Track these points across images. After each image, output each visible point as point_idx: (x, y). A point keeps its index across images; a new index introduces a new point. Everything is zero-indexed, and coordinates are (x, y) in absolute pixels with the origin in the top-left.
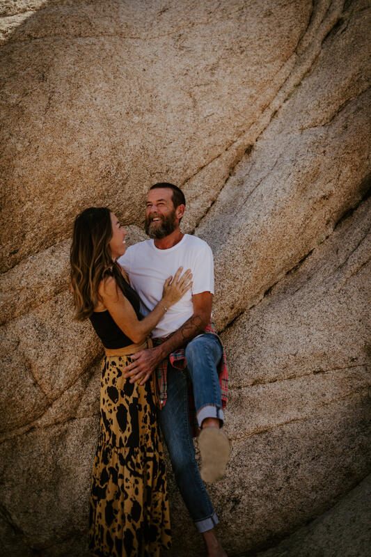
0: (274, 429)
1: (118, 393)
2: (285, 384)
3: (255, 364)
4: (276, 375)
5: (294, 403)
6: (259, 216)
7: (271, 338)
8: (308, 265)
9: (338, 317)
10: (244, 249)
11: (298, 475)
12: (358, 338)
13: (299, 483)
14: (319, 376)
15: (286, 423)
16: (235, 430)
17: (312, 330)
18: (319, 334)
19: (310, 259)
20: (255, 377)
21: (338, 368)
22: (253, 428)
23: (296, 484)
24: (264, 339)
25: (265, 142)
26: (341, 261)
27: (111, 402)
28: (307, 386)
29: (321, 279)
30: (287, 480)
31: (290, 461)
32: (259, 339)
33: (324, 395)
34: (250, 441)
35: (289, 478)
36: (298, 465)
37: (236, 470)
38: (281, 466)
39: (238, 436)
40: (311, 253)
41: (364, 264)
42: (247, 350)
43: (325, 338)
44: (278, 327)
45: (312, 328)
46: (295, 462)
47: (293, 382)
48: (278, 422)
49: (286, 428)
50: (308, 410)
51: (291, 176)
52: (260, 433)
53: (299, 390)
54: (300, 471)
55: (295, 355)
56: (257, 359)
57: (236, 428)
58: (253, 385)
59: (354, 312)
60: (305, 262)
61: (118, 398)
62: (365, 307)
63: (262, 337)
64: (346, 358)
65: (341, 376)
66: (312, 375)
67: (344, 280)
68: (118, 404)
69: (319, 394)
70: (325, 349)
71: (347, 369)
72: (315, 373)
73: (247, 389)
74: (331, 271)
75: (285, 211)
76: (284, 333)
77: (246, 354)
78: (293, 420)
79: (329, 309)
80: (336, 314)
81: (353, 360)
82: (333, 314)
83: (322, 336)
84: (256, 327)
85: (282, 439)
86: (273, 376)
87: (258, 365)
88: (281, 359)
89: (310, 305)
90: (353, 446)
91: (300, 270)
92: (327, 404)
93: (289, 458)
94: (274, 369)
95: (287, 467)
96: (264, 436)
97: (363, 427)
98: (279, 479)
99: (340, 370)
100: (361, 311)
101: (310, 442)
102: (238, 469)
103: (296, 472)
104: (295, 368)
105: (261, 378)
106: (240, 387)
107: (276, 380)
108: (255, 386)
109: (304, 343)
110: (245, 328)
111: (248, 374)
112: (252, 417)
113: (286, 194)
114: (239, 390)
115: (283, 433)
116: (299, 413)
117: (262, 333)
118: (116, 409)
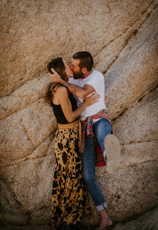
0: (139, 165)
1: (63, 146)
2: (145, 144)
3: (131, 134)
4: (141, 139)
5: (149, 153)
6: (136, 64)
7: (140, 122)
10: (128, 79)
11: (148, 187)
13: (149, 190)
15: (145, 162)
16: (120, 164)
20: (131, 140)
22: (129, 163)
23: (148, 191)
24: (136, 122)
25: (143, 29)
27: (59, 150)
28: (156, 145)
30: (143, 189)
31: (145, 180)
32: (134, 122)
34: (127, 170)
35: (144, 188)
36: (149, 182)
37: (119, 183)
38: (141, 182)
39: (121, 167)
42: (128, 127)
44: (143, 117)
46: (148, 180)
47: (149, 143)
48: (141, 161)
49: (145, 164)
50: (156, 156)
52: (132, 166)
53: (152, 147)
54: (150, 185)
55: (150, 130)
56: (132, 132)
57: (120, 163)
58: (130, 143)
61: (63, 148)
63: (135, 121)
68: (63, 152)
73: (127, 145)
75: (149, 61)
76: (146, 119)
77: (127, 129)
78: (148, 161)
84: (133, 117)
85: (142, 170)
86: (139, 140)
87: (132, 134)
88: (144, 132)
91: (157, 90)
93: (145, 179)
94: (140, 136)
95: (144, 182)
96: (134, 168)
98: (139, 188)
101: (156, 172)
102: (121, 182)
103: (148, 185)
104: (150, 136)
105: (134, 141)
106: (123, 144)
107: (141, 142)
108: (131, 144)
109: (155, 124)
110: (128, 117)
111: (128, 138)
112: (128, 158)
113: (150, 53)
114: (123, 146)
115: (143, 166)
116: (151, 158)
117: (136, 119)
118: (62, 153)
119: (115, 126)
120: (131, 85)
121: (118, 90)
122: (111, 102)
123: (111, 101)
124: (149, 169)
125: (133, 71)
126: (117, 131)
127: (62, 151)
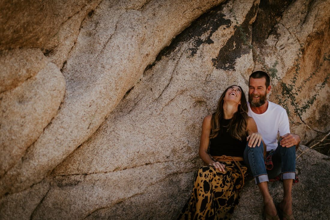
0: (126, 201)
2: (131, 171)
3: (116, 157)
4: (128, 165)
5: (136, 183)
6: (122, 59)
7: (123, 141)
8: (132, 96)
9: (160, 131)
10: (116, 79)
12: (171, 144)
14: (149, 166)
15: (133, 196)
16: (107, 201)
17: (146, 137)
18: (150, 140)
19: (132, 92)
20: (116, 165)
21: (159, 162)
22: (117, 199)
24: (119, 141)
25: (101, 10)
26: (157, 96)
27: (203, 189)
28: (143, 173)
29: (145, 106)
32: (116, 141)
33: (152, 179)
34: (114, 208)
39: (109, 206)
40: (133, 88)
41: (172, 100)
42: (110, 147)
43: (153, 143)
44: (126, 133)
45: (146, 136)
47: (135, 169)
48: (129, 196)
49: (133, 199)
50: (143, 188)
51: (134, 38)
52: (118, 203)
53: (139, 175)
55: (138, 152)
56: (117, 154)
57: (107, 200)
58: (113, 171)
59: (169, 128)
60: (130, 94)
62: (174, 125)
63: (118, 139)
64: (164, 156)
65: (161, 166)
66: (145, 166)
67: (162, 108)
69: (149, 178)
70: (154, 150)
71: (164, 163)
72: (147, 164)
73: (111, 173)
74: (151, 101)
76: (130, 137)
77: (109, 150)
78: (137, 194)
79: (155, 125)
80: (159, 128)
81: (168, 157)
82: (157, 128)
83: (152, 142)
84: (113, 133)
85: (131, 207)
86: (125, 165)
87: (118, 157)
88: (131, 155)
89: (143, 122)
90: (170, 210)
92: (153, 184)
94: (127, 161)
96: (121, 205)
97: (174, 198)
99: (160, 163)
100: (172, 128)
101: (146, 208)
104: (137, 161)
105: (120, 167)
106: (106, 172)
107: (126, 168)
108: (115, 172)
109: (143, 145)
110: (106, 132)
111: (112, 163)
112: (115, 192)
113: (134, 48)
114: (106, 174)
115: (131, 203)
116: (139, 190)
117: (118, 136)
118: (204, 196)
119: (91, 145)
120: (118, 88)
121: (107, 94)
122: (98, 110)
123: (98, 108)
124: (139, 206)
125: (121, 70)
126: (95, 152)
127: (206, 193)
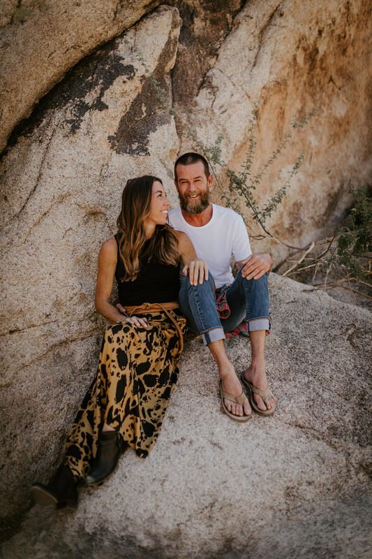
9: (30, 270)
11: (18, 448)
12: (50, 292)
13: (20, 455)
14: (15, 336)
18: (13, 289)
21: (34, 326)
26: (17, 210)
27: (116, 364)
30: (8, 456)
31: (7, 434)
33: (23, 356)
35: (9, 452)
36: (15, 436)
41: (45, 214)
43: (20, 294)
45: (4, 283)
46: (11, 434)
50: (10, 374)
54: (19, 442)
59: (44, 264)
62: (54, 259)
64: (41, 314)
65: (38, 333)
66: (8, 335)
67: (28, 230)
68: (122, 373)
69: (19, 356)
70: (22, 305)
71: (42, 326)
72: (11, 332)
74: (7, 220)
79: (19, 261)
80: (27, 266)
81: (47, 316)
82: (24, 266)
83: (17, 292)
90: (61, 407)
92: (27, 366)
93: (5, 430)
95: (4, 440)
97: (65, 386)
99: (36, 328)
100: (51, 263)
101: (19, 410)
103: (15, 445)
116: (2, 379)
118: (120, 375)
124: (5, 408)
127: (122, 370)
